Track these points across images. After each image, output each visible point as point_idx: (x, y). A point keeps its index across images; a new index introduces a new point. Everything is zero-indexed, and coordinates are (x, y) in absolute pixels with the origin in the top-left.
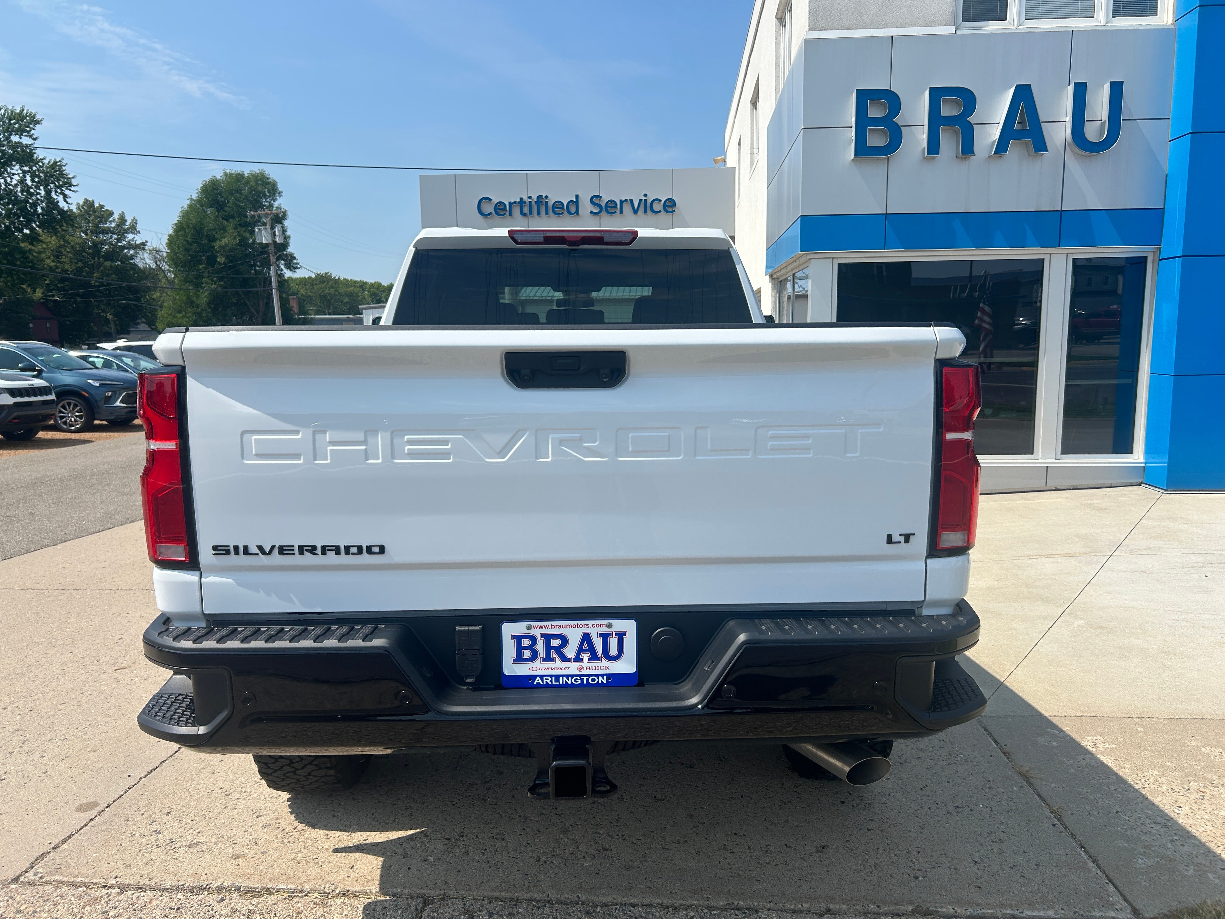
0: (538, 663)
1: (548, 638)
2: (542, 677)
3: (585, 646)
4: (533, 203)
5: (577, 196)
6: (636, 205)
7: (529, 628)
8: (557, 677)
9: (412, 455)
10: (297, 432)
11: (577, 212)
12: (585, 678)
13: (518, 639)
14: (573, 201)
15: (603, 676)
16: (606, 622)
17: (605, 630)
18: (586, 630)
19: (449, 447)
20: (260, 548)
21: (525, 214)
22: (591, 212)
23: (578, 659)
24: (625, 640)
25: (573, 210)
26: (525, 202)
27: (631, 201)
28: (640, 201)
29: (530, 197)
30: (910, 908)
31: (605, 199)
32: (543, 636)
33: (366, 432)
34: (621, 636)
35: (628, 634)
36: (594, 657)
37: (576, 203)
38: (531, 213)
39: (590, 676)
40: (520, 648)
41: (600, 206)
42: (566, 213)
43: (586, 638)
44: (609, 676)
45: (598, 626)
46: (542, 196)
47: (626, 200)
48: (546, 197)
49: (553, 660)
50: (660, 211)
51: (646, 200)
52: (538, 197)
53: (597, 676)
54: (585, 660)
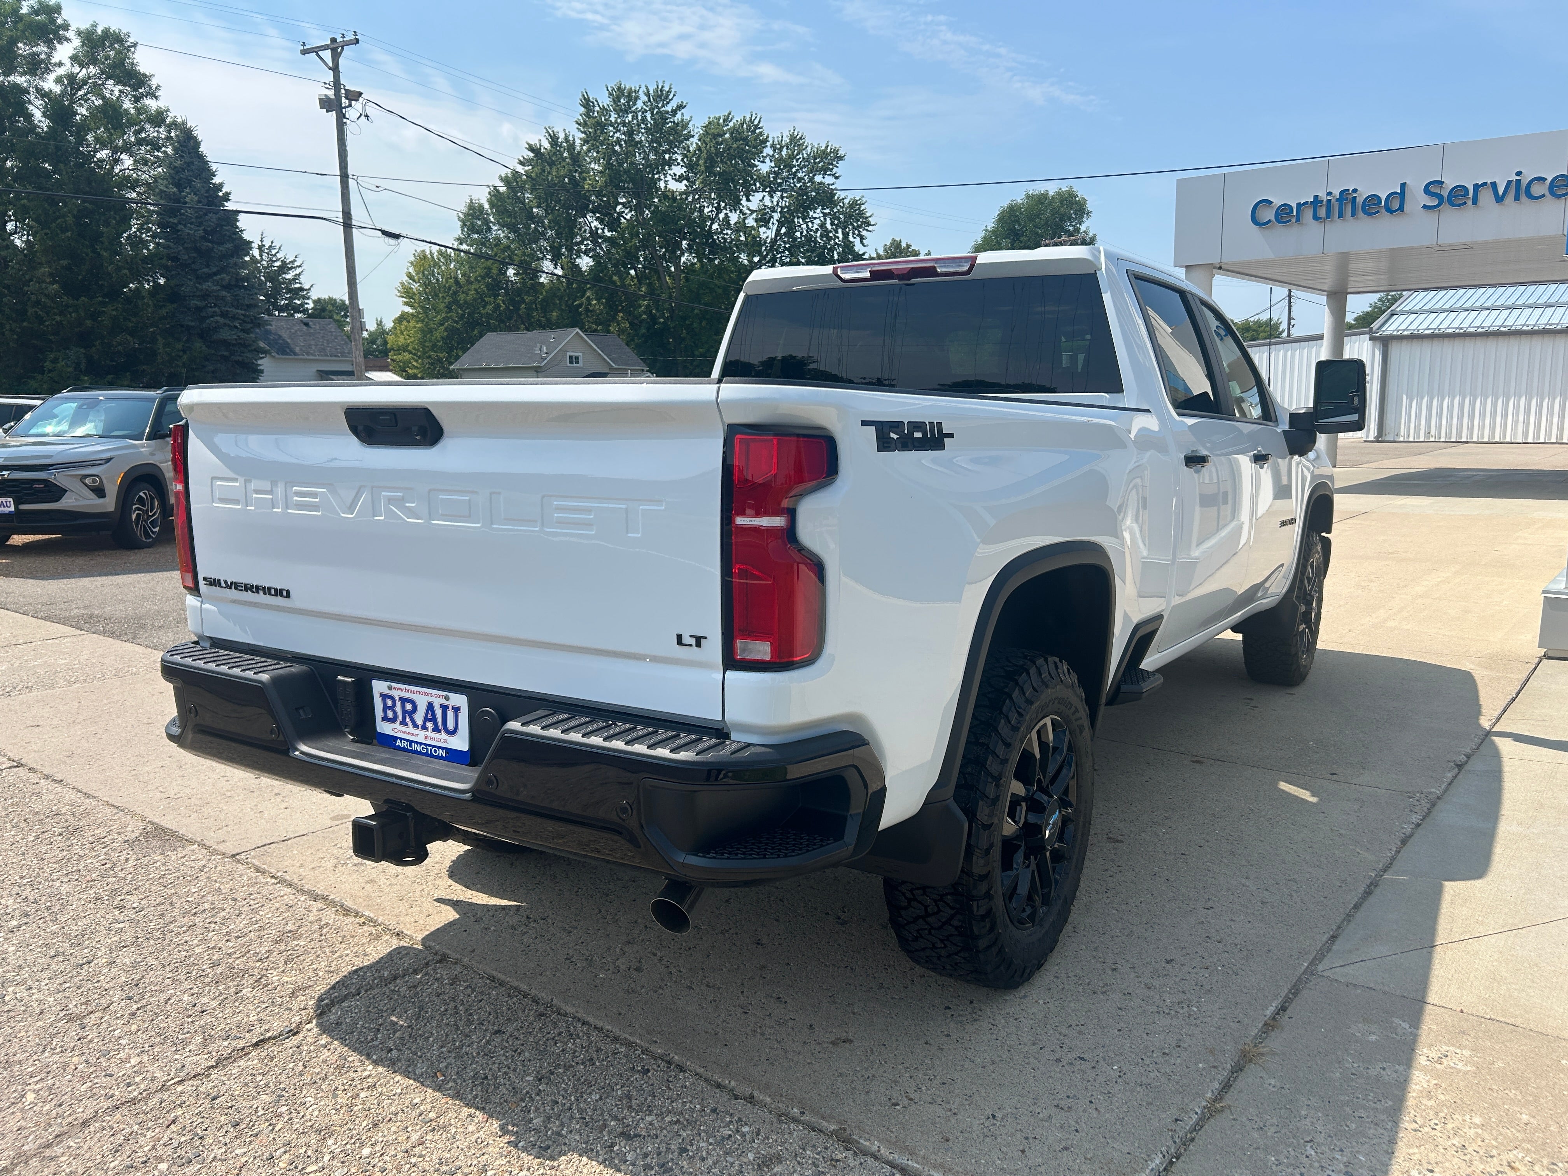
0: (397, 725)
1: (404, 700)
2: (401, 739)
3: (430, 716)
4: (1333, 201)
5: (1403, 185)
6: (1501, 192)
7: (390, 688)
8: (411, 742)
9: (300, 506)
10: (236, 480)
11: (1401, 208)
12: (429, 748)
13: (384, 697)
14: (1396, 193)
15: (443, 748)
16: (444, 693)
17: (444, 702)
18: (431, 699)
19: (317, 500)
20: (226, 582)
21: (1320, 218)
22: (1425, 207)
23: (424, 728)
24: (460, 715)
25: (1396, 205)
26: (1322, 201)
27: (1494, 185)
28: (1509, 182)
29: (1329, 194)
30: (833, 1127)
31: (1450, 183)
32: (401, 699)
33: (272, 482)
34: (456, 710)
35: (462, 709)
36: (436, 729)
37: (1402, 194)
38: (1328, 216)
39: (433, 746)
40: (386, 708)
41: (1439, 196)
42: (1383, 210)
43: (430, 706)
44: (448, 750)
45: (439, 696)
46: (1348, 190)
47: (1485, 184)
48: (1355, 191)
49: (407, 725)
50: (1543, 196)
51: (1518, 181)
52: (1342, 192)
53: (439, 748)
54: (430, 729)
